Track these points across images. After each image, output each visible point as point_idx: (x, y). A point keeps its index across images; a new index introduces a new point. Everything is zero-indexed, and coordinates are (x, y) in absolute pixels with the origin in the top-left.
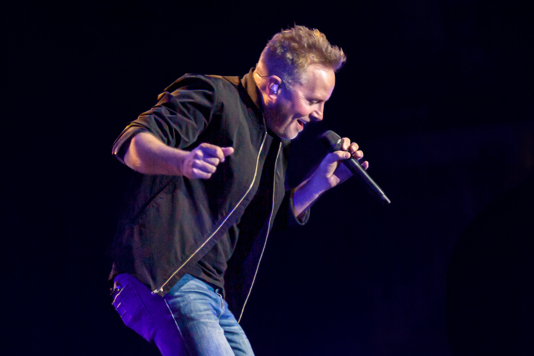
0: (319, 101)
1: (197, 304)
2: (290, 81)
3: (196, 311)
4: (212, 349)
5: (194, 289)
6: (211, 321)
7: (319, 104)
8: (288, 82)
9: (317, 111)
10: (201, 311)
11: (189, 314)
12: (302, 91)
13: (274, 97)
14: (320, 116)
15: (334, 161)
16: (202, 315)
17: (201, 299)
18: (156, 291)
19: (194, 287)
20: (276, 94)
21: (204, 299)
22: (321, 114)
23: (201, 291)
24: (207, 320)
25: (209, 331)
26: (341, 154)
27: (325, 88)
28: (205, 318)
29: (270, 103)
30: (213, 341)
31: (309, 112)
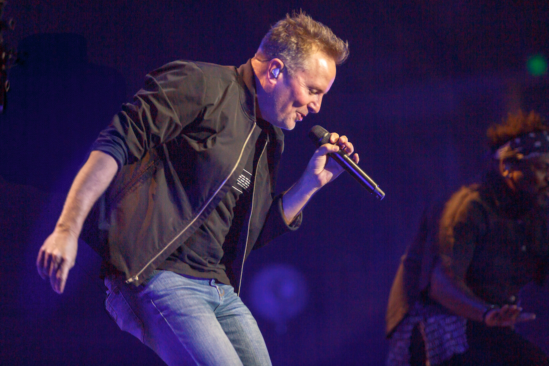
0: (319, 92)
1: (185, 300)
2: (293, 66)
3: (186, 307)
4: (209, 342)
5: (180, 286)
6: (205, 314)
7: (317, 95)
8: (291, 67)
9: (315, 102)
10: (191, 306)
11: (179, 310)
12: (303, 77)
13: (274, 82)
14: (317, 108)
15: (323, 155)
16: (194, 310)
17: (190, 294)
18: (131, 280)
19: (180, 283)
20: (277, 78)
21: (193, 294)
22: (319, 105)
23: (189, 287)
24: (199, 314)
25: (203, 324)
26: (330, 147)
27: (326, 78)
28: (197, 313)
29: (268, 87)
30: (209, 334)
31: (307, 103)
